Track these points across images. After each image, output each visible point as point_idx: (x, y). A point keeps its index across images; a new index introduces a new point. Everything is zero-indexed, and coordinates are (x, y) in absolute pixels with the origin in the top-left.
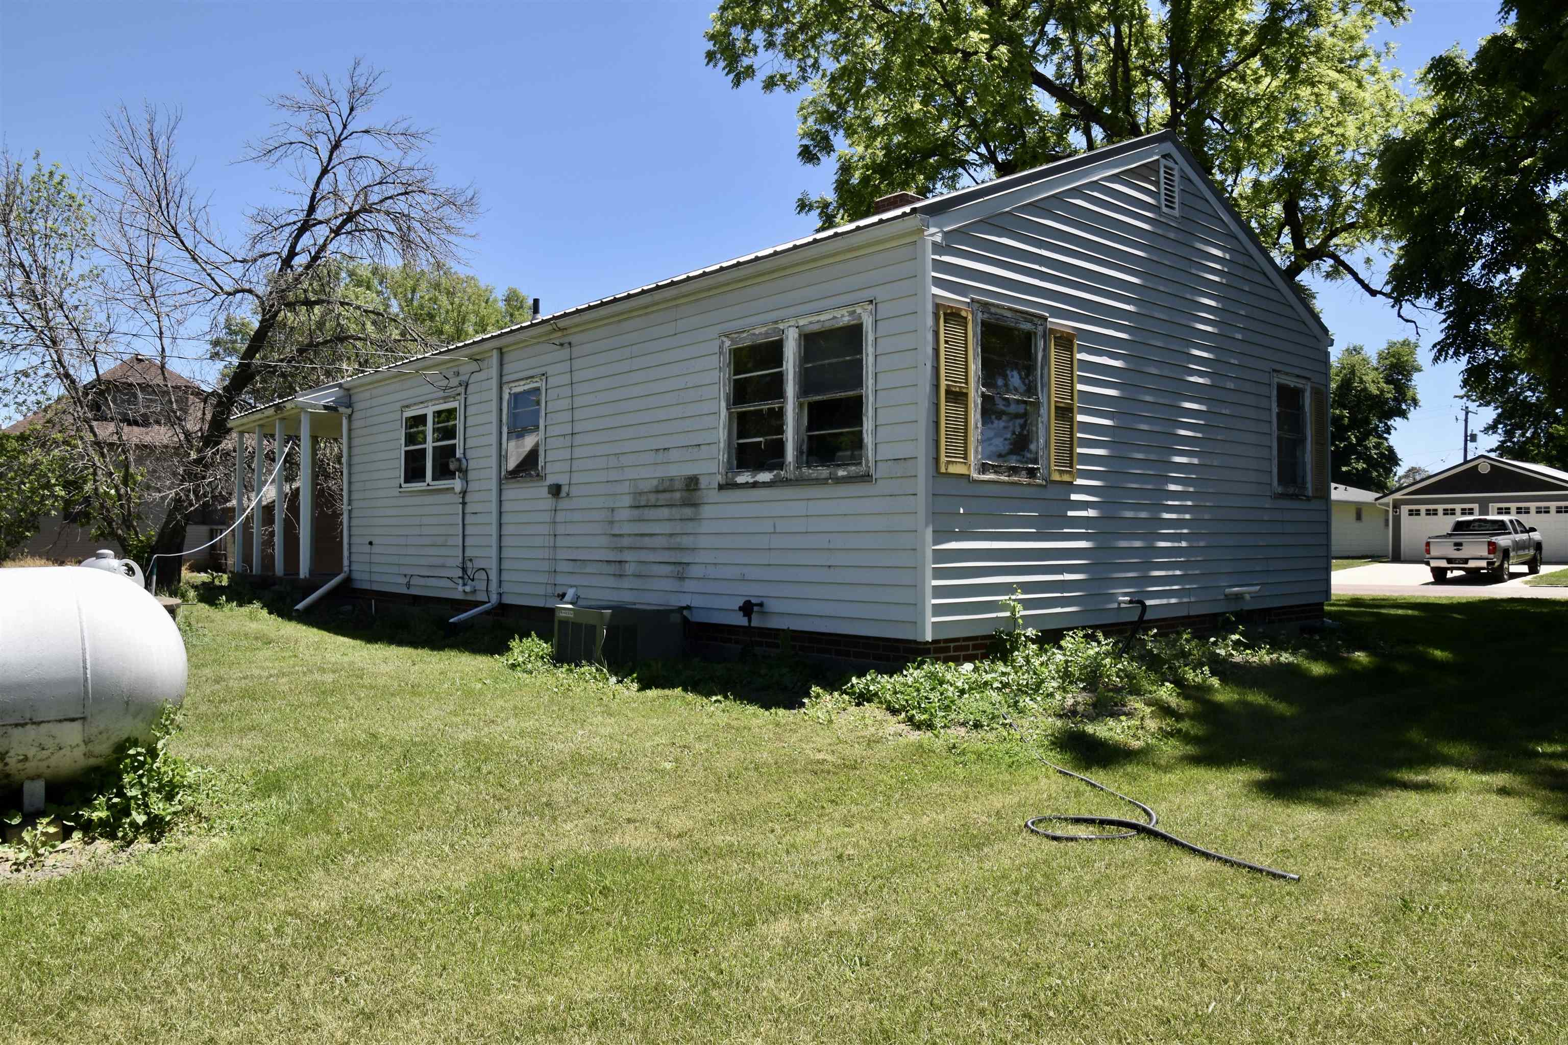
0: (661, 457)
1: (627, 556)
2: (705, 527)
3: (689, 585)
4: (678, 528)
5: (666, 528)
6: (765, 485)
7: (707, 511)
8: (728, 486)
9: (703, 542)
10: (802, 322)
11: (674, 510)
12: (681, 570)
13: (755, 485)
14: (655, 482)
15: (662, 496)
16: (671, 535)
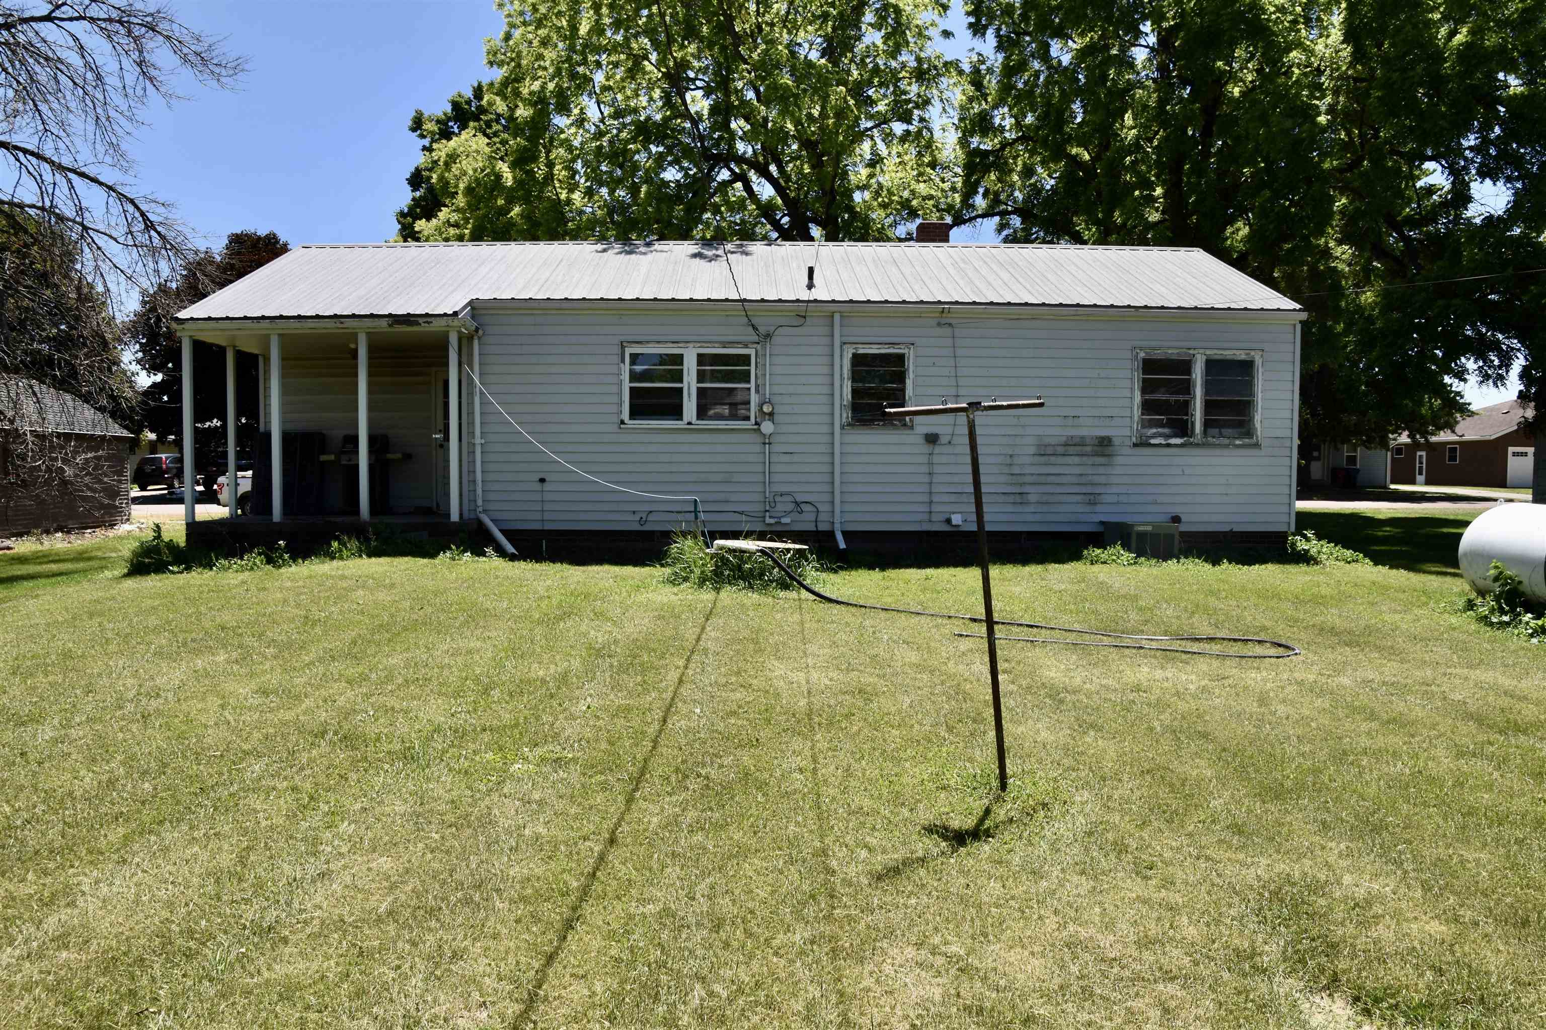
0: (1070, 422)
1: (1027, 489)
2: (1118, 470)
3: (1099, 508)
4: (1090, 471)
5: (1078, 471)
6: (1176, 446)
7: (1119, 460)
8: (1142, 444)
9: (1115, 480)
10: (1208, 352)
11: (1085, 458)
12: (1093, 500)
13: (1169, 445)
14: (1064, 439)
15: (1071, 450)
16: (1081, 475)
